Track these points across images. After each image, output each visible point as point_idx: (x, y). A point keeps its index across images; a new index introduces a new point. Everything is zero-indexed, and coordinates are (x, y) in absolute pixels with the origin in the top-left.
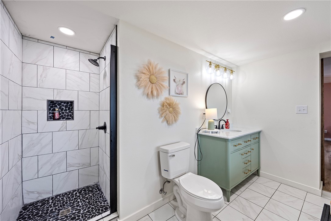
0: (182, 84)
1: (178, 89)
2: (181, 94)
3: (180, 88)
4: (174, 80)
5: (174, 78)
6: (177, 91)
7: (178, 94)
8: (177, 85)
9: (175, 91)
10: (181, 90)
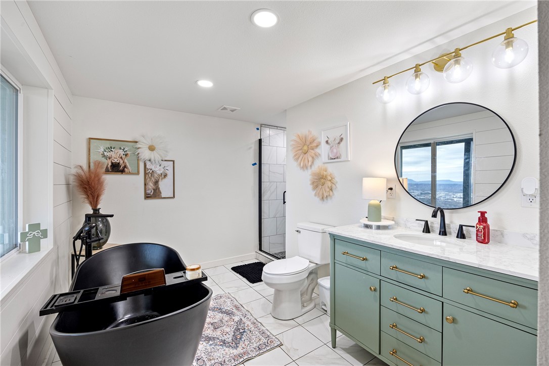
0: (339, 143)
1: (332, 151)
2: (337, 158)
3: (335, 151)
4: (327, 142)
5: (327, 139)
6: (331, 156)
7: (333, 159)
8: (331, 147)
9: (329, 156)
10: (337, 153)
